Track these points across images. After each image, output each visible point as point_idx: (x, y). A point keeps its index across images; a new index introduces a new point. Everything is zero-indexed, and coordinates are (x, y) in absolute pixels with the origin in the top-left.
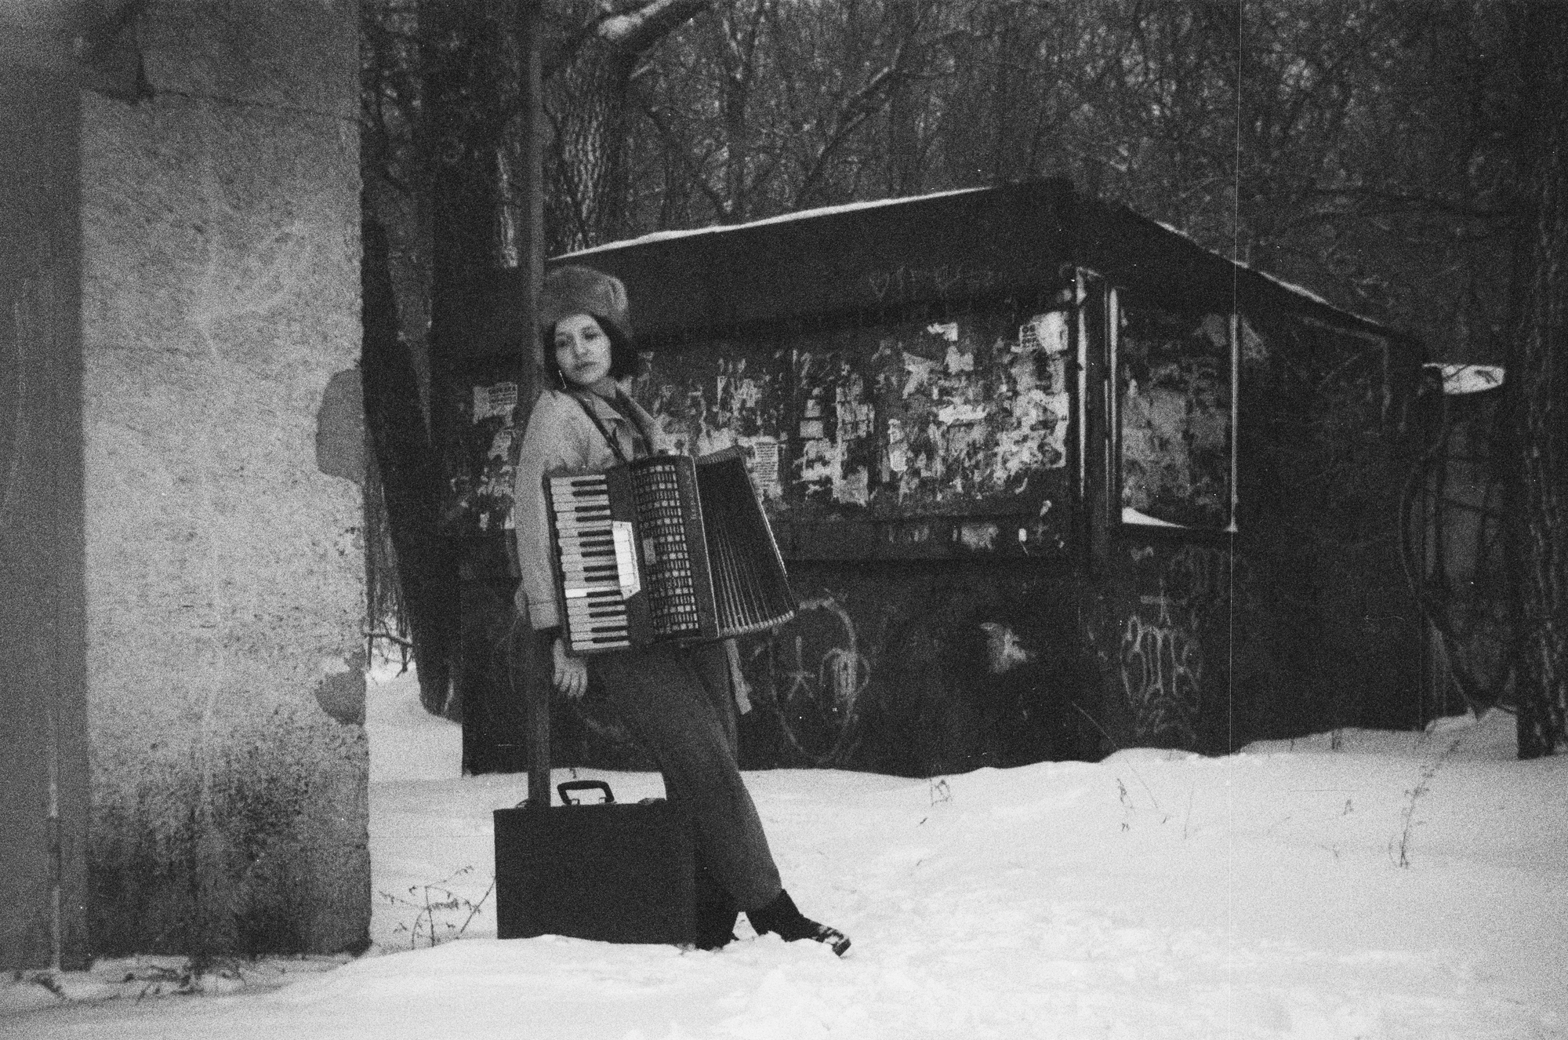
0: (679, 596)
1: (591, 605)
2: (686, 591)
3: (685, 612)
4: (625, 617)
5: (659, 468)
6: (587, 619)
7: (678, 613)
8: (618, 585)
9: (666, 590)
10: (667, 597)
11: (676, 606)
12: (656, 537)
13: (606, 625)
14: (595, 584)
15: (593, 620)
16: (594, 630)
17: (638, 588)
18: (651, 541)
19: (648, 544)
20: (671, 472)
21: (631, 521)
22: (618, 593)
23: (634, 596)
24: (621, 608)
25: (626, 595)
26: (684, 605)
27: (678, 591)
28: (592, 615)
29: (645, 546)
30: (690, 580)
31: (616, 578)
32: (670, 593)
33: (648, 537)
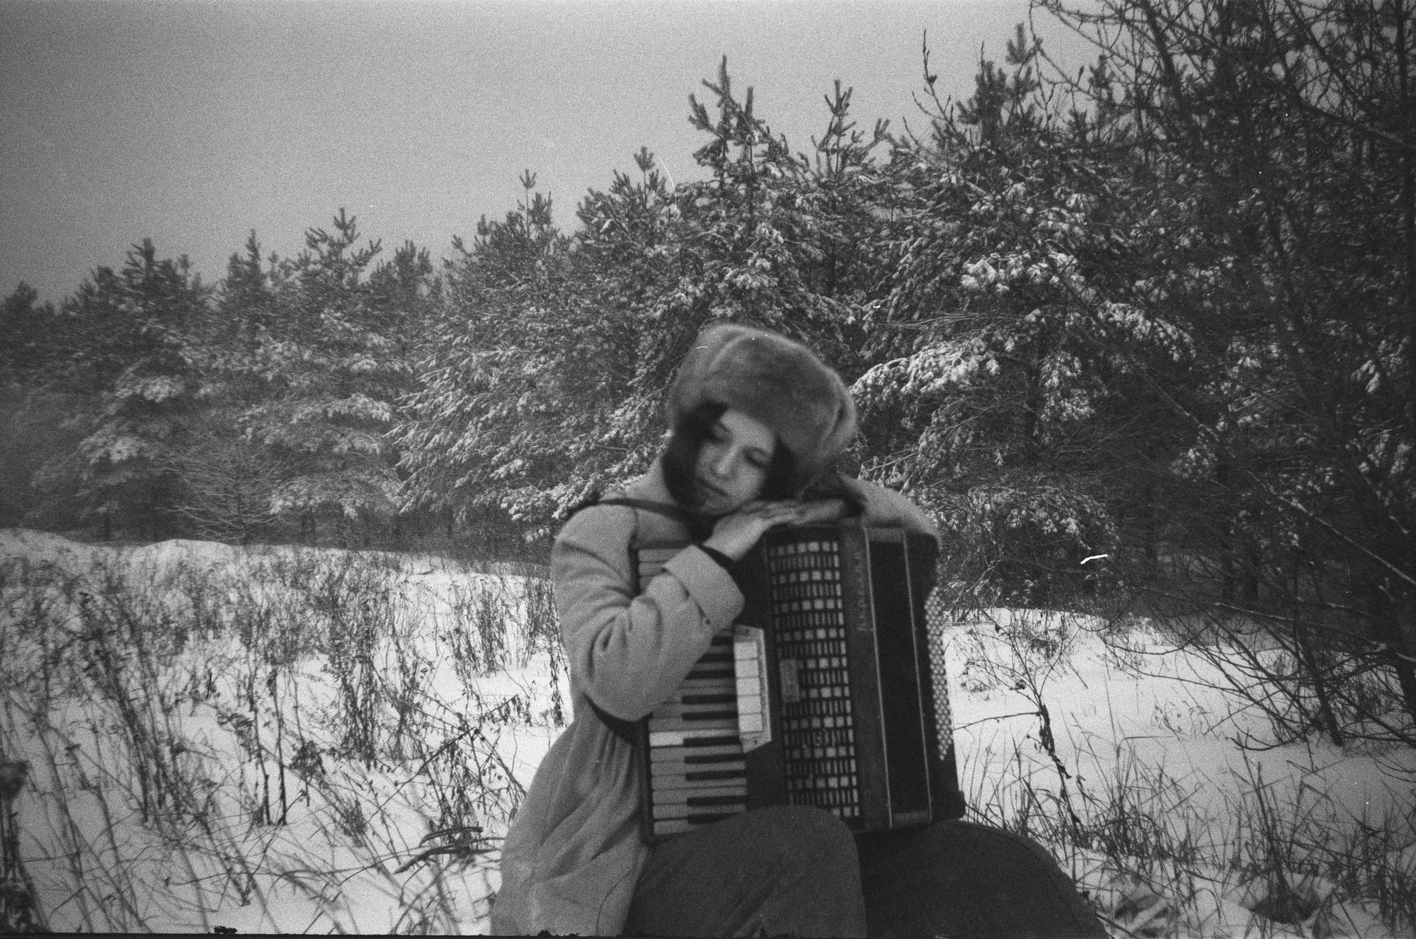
0: (832, 759)
1: (689, 760)
2: (843, 752)
3: (840, 788)
4: (742, 781)
5: (814, 546)
6: (681, 782)
7: (828, 789)
8: (736, 727)
9: (812, 747)
10: (813, 759)
11: (827, 777)
12: (804, 658)
13: (711, 793)
14: (701, 724)
15: (690, 784)
16: (691, 802)
17: (767, 737)
18: (793, 662)
19: (789, 670)
20: (831, 553)
21: (763, 627)
22: (735, 740)
23: (759, 749)
24: (739, 766)
25: (748, 747)
26: (839, 776)
27: (831, 752)
28: (690, 777)
29: (782, 670)
30: (851, 733)
31: (733, 715)
32: (819, 753)
33: (786, 656)
